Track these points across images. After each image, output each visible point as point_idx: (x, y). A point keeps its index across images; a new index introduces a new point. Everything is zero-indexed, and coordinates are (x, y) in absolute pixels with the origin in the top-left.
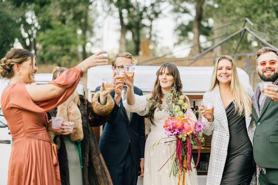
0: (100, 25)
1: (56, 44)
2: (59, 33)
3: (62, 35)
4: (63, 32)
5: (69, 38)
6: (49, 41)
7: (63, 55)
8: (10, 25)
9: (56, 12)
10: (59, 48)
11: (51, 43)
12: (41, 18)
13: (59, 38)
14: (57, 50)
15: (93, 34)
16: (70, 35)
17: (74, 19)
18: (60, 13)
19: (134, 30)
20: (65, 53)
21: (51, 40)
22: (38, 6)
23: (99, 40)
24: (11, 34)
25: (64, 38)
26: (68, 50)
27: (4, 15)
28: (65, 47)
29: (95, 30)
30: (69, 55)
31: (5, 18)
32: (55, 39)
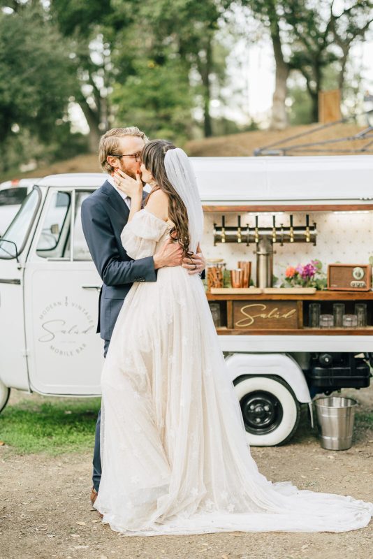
0: (242, 59)
1: (144, 106)
2: (151, 83)
3: (156, 88)
4: (157, 82)
5: (168, 95)
6: (130, 101)
7: (160, 128)
8: (53, 73)
9: (144, 39)
10: (151, 114)
11: (135, 105)
12: (117, 53)
13: (150, 94)
14: (148, 119)
15: (227, 81)
16: (172, 88)
17: (182, 52)
18: (152, 43)
19: (309, 69)
20: (163, 123)
21: (135, 98)
22: (110, 30)
23: (240, 91)
24: (57, 90)
25: (158, 94)
26: (167, 118)
27: (42, 55)
28: (163, 112)
29: (231, 70)
30: (171, 129)
31: (44, 61)
32: (142, 95)
